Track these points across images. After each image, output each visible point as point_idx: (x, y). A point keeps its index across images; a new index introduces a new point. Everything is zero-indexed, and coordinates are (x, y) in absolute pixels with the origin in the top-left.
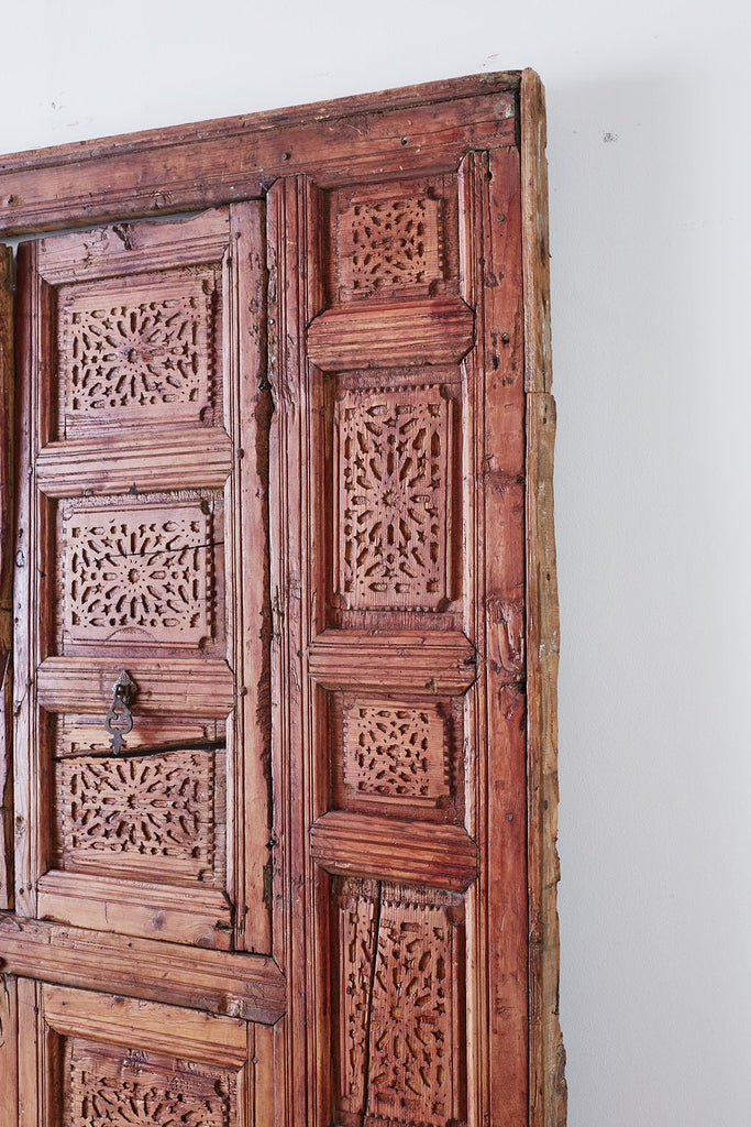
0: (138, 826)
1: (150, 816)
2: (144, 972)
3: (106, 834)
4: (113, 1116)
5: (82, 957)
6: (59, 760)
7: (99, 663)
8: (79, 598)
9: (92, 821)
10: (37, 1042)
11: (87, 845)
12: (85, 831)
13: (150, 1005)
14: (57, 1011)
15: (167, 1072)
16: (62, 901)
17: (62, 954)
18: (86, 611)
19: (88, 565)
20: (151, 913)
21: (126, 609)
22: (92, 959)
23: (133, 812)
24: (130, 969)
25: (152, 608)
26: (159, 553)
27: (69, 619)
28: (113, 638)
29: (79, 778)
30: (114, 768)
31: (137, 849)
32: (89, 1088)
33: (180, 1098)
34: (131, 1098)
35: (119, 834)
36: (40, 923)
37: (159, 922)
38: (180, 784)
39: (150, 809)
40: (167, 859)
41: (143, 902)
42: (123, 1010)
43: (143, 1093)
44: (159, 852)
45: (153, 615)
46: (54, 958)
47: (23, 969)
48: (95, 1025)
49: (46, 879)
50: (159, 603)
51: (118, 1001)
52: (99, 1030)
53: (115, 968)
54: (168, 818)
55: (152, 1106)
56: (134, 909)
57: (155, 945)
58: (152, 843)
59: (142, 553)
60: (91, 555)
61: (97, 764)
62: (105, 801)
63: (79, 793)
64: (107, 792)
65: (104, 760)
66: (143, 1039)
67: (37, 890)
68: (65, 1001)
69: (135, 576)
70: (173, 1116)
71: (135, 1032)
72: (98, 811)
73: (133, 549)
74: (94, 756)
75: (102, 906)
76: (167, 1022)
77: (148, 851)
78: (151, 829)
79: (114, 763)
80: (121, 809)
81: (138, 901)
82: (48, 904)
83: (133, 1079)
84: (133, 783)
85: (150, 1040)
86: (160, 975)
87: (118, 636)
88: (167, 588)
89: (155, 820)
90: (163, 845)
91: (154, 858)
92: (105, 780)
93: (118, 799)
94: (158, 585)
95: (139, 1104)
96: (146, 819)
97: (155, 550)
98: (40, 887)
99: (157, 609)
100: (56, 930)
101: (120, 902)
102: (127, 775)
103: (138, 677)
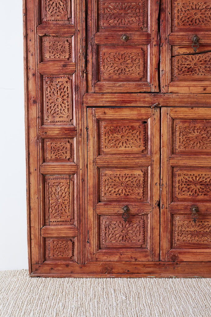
0: (197, 69)
1: (200, 67)
2: (200, 101)
3: (188, 72)
4: (188, 135)
5: (182, 100)
6: (174, 57)
7: (187, 34)
8: (180, 19)
9: (183, 69)
10: (167, 121)
11: (182, 75)
12: (182, 72)
13: (201, 108)
14: (174, 113)
15: (203, 123)
16: (176, 88)
17: (177, 100)
18: (182, 22)
19: (182, 12)
20: (203, 88)
21: (194, 21)
22: (185, 100)
23: (196, 66)
24: (196, 101)
25: (201, 21)
26: (203, 9)
27: (177, 24)
28: (190, 28)
29: (180, 60)
30: (190, 57)
31: (197, 75)
32: (181, 130)
33: (206, 128)
34: (193, 130)
35: (192, 72)
36: (170, 94)
37: (205, 89)
38: (209, 60)
39: (200, 65)
40: (205, 76)
41: (200, 86)
42: (193, 110)
43: (197, 128)
44: (203, 75)
45: (201, 22)
46: (174, 101)
47: (165, 104)
48: (185, 115)
49: (171, 84)
50: (203, 20)
51: (192, 108)
52: (186, 116)
53: (192, 101)
54: (206, 67)
55: (199, 131)
56: (197, 87)
57: (203, 95)
58: (201, 73)
59: (198, 9)
60: (183, 9)
61: (185, 56)
62: (188, 65)
63: (180, 63)
64: (188, 62)
65: (187, 56)
66: (198, 116)
67: (168, 86)
68: (177, 110)
69: (196, 14)
70: (205, 132)
71: (197, 115)
72: (186, 67)
73: (196, 8)
74: (185, 55)
75: (188, 88)
76: (205, 111)
77: (200, 75)
78: (201, 70)
79: (190, 56)
80: (192, 66)
81: (199, 86)
82: (171, 89)
83: (194, 126)
84: (196, 60)
85: (200, 116)
86: (204, 101)
87: (192, 27)
88: (205, 17)
89: (202, 68)
90: (204, 73)
91: (202, 76)
92: (187, 60)
93: (192, 64)
94: (203, 16)
95: (196, 131)
96: (199, 68)
97: (202, 8)
98: (169, 86)
99: (203, 21)
100: (174, 95)
101: (193, 86)
102: (194, 58)
103: (199, 36)
